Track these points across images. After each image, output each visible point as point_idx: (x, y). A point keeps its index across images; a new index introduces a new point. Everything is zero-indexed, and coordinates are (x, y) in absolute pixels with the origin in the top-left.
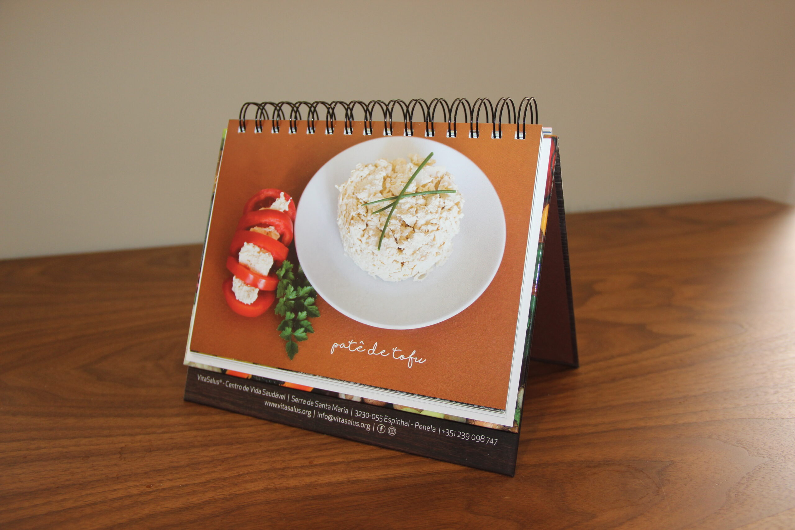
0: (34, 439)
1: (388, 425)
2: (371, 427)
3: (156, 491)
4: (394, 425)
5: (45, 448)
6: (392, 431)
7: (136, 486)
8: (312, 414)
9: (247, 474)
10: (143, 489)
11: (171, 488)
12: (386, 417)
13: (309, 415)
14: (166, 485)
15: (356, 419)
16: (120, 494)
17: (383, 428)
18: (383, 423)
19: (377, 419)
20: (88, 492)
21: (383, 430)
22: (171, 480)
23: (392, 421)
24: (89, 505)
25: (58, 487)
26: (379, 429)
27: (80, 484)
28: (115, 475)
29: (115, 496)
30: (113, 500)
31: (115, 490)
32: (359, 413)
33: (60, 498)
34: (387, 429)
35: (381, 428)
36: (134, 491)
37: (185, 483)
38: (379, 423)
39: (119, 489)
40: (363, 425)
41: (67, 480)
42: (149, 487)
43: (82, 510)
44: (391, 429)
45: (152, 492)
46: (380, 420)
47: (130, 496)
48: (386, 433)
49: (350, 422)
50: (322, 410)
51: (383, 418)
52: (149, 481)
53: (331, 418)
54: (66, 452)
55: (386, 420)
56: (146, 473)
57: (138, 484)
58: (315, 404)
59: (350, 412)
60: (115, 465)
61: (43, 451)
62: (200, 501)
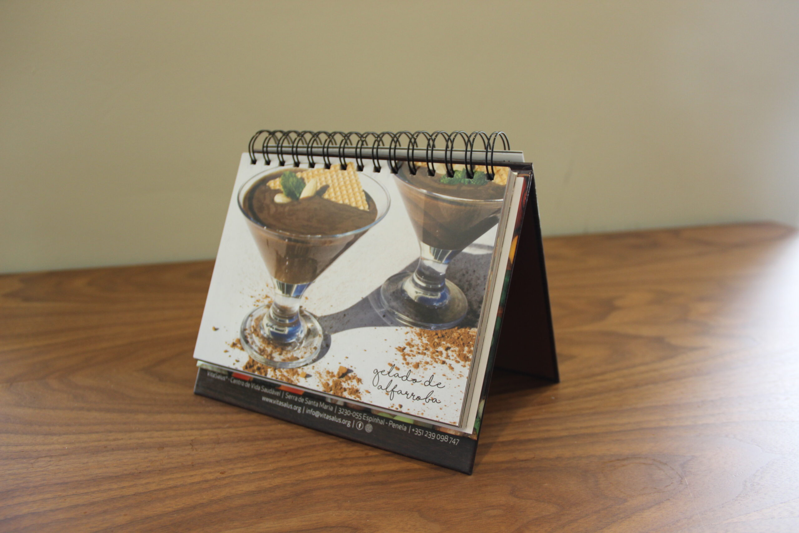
0: (111, 432)
1: (365, 423)
2: (351, 424)
3: (229, 477)
4: (371, 423)
5: (122, 439)
6: (369, 429)
7: (210, 473)
8: (302, 410)
9: (310, 463)
10: (218, 475)
11: (243, 475)
12: (365, 415)
13: (299, 411)
14: (238, 472)
15: (339, 416)
16: (197, 479)
17: (362, 425)
18: (362, 420)
19: (356, 416)
20: (168, 477)
21: (361, 427)
22: (241, 468)
23: (369, 419)
24: (171, 488)
25: (140, 473)
26: (358, 426)
27: (160, 470)
28: (190, 463)
29: (193, 481)
30: (192, 484)
31: (192, 476)
32: (342, 411)
33: (144, 481)
34: (365, 425)
35: (360, 425)
36: (210, 477)
37: (255, 470)
38: (358, 420)
39: (196, 475)
40: (344, 422)
41: (148, 467)
42: (222, 473)
43: (166, 492)
44: (368, 426)
45: (226, 477)
46: (360, 417)
47: (207, 481)
48: (364, 430)
49: (333, 419)
50: (310, 407)
51: (362, 416)
52: (222, 468)
53: (317, 414)
54: (142, 443)
55: (365, 418)
56: (217, 462)
57: (212, 471)
58: (305, 401)
59: (334, 409)
60: (189, 454)
61: (121, 442)
62: (270, 486)
